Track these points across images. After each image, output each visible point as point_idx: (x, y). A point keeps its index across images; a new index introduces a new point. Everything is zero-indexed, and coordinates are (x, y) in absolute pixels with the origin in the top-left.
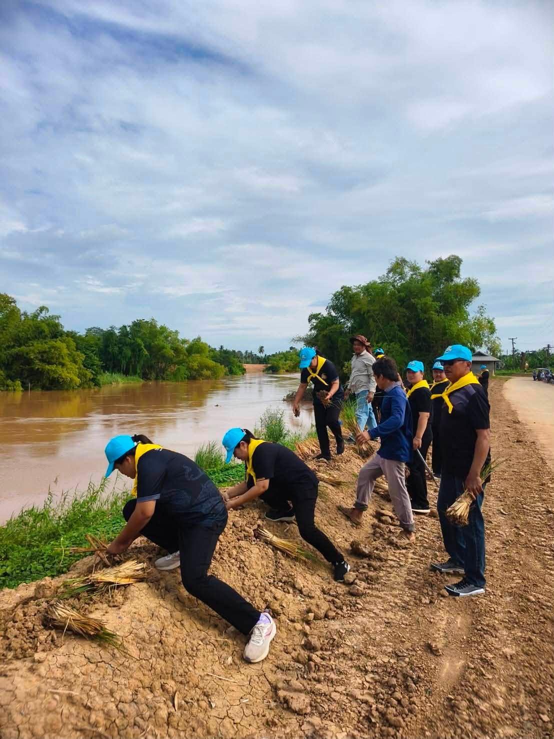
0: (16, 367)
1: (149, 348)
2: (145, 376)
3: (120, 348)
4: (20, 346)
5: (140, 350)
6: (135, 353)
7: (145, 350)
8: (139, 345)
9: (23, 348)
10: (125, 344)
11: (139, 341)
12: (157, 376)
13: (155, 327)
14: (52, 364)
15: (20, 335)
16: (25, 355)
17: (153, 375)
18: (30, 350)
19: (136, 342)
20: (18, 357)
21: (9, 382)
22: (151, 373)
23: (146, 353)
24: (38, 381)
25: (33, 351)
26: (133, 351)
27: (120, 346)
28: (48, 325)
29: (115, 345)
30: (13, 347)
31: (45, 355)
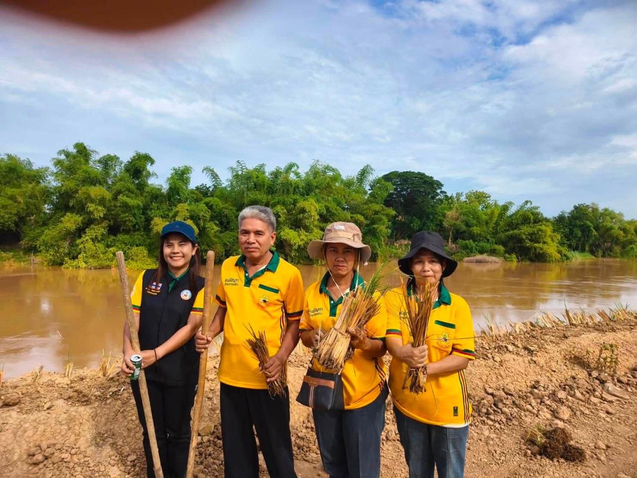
0: (510, 244)
1: (597, 228)
2: (592, 252)
3: (570, 229)
4: (513, 229)
5: (590, 231)
6: (585, 233)
7: (594, 231)
8: (589, 227)
9: (516, 231)
10: (575, 226)
11: (588, 223)
12: (604, 253)
13: (597, 210)
14: (539, 243)
15: (514, 221)
16: (518, 236)
17: (600, 253)
18: (521, 232)
19: (586, 224)
20: (511, 237)
21: (507, 255)
22: (598, 251)
23: (595, 233)
24: (526, 255)
25: (524, 233)
26: (583, 231)
27: (571, 227)
28: (532, 213)
29: (566, 226)
30: (508, 230)
31: (534, 236)
